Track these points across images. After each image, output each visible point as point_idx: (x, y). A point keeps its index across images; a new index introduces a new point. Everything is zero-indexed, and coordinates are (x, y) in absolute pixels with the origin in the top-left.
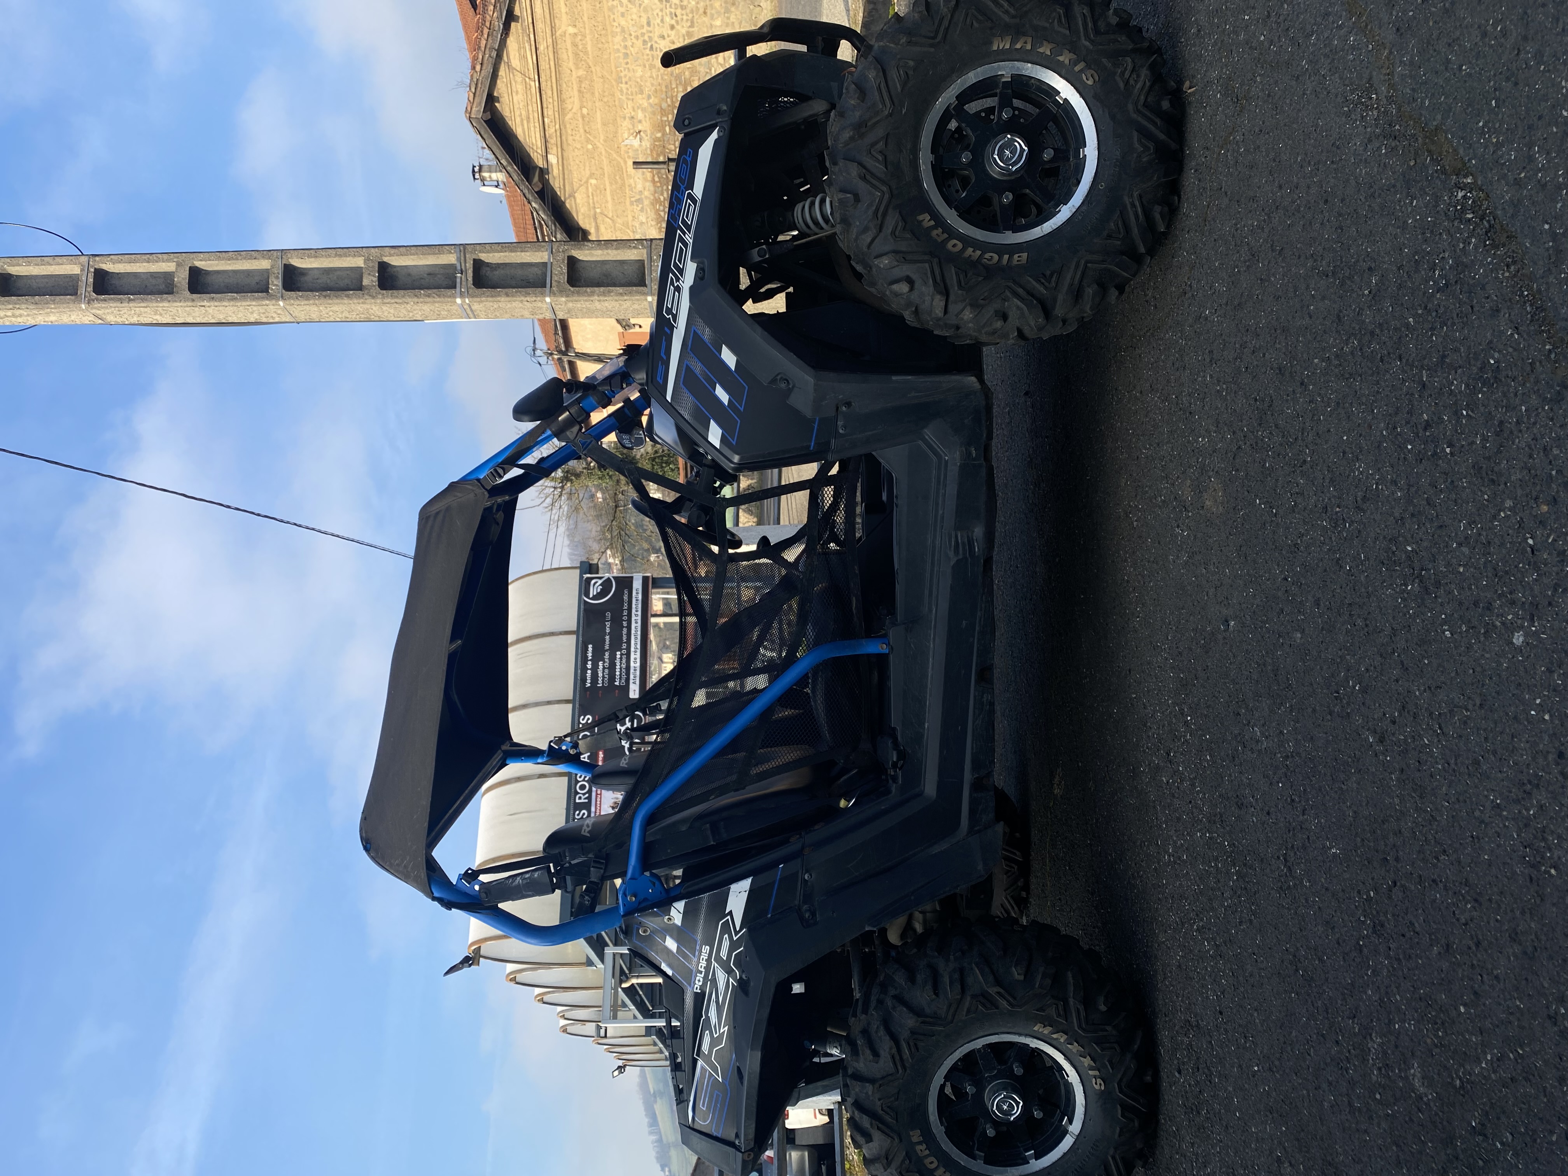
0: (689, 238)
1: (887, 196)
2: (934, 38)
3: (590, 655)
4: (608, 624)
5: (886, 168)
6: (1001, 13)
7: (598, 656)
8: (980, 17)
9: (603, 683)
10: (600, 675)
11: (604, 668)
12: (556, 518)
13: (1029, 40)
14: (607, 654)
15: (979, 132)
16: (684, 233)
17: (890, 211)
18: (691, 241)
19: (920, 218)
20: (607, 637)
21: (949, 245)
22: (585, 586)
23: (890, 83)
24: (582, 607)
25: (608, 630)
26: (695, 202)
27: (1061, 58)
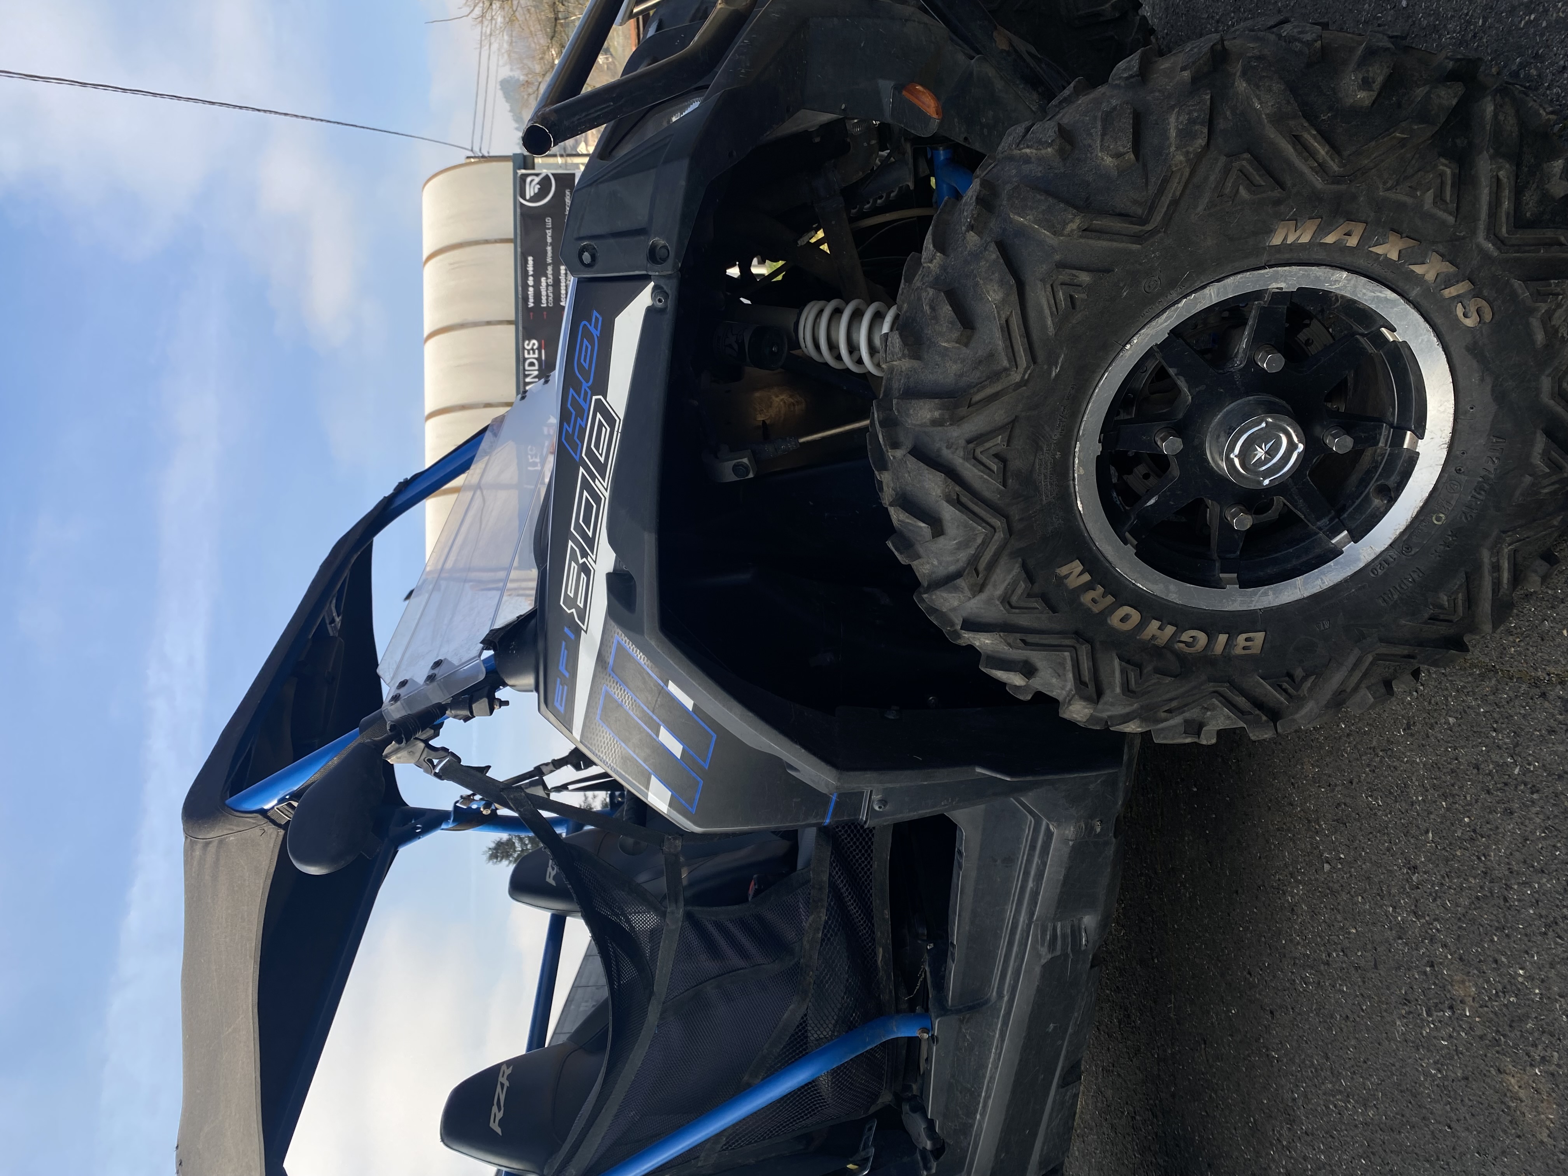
0: (603, 487)
1: (999, 536)
2: (1143, 222)
3: (530, 268)
4: (549, 233)
5: (1004, 485)
6: (1306, 170)
7: (540, 271)
8: (1258, 179)
9: (547, 303)
10: (544, 293)
11: (548, 285)
12: (488, 32)
13: (1358, 230)
14: (550, 268)
15: (1203, 387)
16: (594, 478)
17: (1004, 560)
18: (607, 494)
19: (1063, 571)
20: (549, 249)
21: (1114, 620)
22: (520, 184)
23: (1032, 315)
24: (518, 210)
25: (549, 240)
26: (611, 421)
27: (1418, 269)
